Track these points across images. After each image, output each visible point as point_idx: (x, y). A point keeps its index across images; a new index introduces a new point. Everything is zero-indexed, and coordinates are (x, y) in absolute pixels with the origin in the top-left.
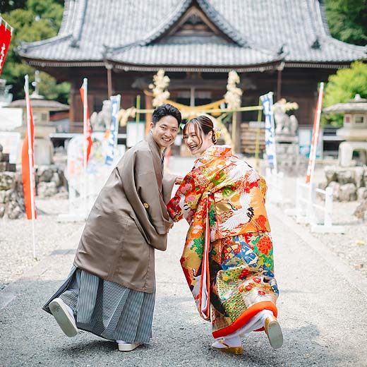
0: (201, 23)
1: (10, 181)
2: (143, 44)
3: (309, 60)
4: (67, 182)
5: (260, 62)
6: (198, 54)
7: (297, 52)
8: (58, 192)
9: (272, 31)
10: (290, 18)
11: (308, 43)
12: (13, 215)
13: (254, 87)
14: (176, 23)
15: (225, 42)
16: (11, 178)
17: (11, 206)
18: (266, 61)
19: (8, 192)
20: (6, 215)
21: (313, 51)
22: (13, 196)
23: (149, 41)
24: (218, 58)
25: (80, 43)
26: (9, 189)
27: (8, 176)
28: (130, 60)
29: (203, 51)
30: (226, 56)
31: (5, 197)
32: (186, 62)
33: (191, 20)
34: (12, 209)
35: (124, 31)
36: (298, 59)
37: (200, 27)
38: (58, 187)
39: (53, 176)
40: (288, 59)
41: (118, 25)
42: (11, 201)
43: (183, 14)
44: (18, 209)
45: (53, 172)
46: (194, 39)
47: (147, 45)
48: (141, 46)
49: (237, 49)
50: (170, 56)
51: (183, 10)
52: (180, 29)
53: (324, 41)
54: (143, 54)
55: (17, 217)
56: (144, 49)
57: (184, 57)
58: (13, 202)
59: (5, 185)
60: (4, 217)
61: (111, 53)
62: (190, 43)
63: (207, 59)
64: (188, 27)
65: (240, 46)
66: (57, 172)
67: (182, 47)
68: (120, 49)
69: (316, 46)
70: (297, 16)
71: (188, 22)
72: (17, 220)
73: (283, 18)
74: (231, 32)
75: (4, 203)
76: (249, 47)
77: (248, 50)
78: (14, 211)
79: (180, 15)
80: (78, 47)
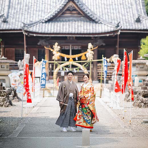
0: (75, 10)
1: (5, 93)
2: (44, 21)
3: (134, 28)
4: (17, 94)
5: (106, 31)
6: (74, 27)
7: (128, 24)
8: (14, 99)
9: (114, 11)
10: (124, 4)
11: (134, 19)
12: (6, 105)
13: (104, 44)
14: (61, 10)
15: (88, 20)
16: (6, 92)
17: (5, 102)
18: (109, 31)
19: (4, 97)
20: (4, 106)
21: (136, 23)
22: (6, 99)
23: (46, 20)
24: (84, 29)
25: (8, 20)
26: (5, 96)
27: (5, 91)
28: (37, 31)
29: (76, 25)
30: (88, 28)
31: (3, 99)
32: (67, 31)
33: (69, 9)
34: (6, 103)
35: (32, 12)
36: (128, 28)
37: (74, 12)
38: (14, 97)
39: (11, 92)
40: (122, 28)
41: (28, 9)
42: (5, 100)
43: (65, 5)
44: (8, 103)
45: (11, 90)
46: (71, 18)
47: (46, 22)
48: (43, 23)
49: (94, 24)
50: (58, 28)
51: (65, 3)
52: (64, 13)
53: (143, 18)
54: (44, 27)
55: (8, 106)
56: (44, 24)
57: (66, 29)
58: (6, 101)
59: (3, 94)
60: (3, 106)
61: (27, 27)
62: (69, 21)
63: (78, 29)
64: (68, 12)
65: (96, 22)
66: (13, 90)
67: (65, 23)
68: (31, 25)
69: (138, 21)
70: (128, 3)
71: (68, 10)
72: (8, 108)
73: (120, 4)
74: (91, 15)
75: (3, 101)
76: (101, 23)
77: (100, 25)
78: (7, 104)
79: (63, 6)
80: (7, 22)
